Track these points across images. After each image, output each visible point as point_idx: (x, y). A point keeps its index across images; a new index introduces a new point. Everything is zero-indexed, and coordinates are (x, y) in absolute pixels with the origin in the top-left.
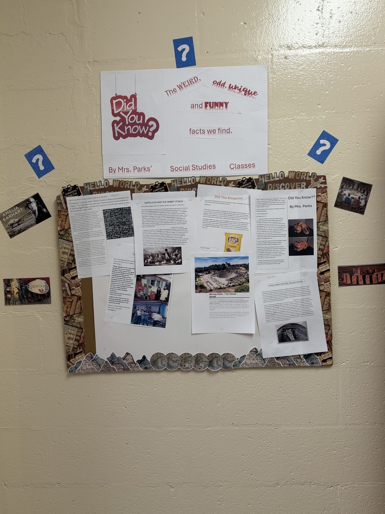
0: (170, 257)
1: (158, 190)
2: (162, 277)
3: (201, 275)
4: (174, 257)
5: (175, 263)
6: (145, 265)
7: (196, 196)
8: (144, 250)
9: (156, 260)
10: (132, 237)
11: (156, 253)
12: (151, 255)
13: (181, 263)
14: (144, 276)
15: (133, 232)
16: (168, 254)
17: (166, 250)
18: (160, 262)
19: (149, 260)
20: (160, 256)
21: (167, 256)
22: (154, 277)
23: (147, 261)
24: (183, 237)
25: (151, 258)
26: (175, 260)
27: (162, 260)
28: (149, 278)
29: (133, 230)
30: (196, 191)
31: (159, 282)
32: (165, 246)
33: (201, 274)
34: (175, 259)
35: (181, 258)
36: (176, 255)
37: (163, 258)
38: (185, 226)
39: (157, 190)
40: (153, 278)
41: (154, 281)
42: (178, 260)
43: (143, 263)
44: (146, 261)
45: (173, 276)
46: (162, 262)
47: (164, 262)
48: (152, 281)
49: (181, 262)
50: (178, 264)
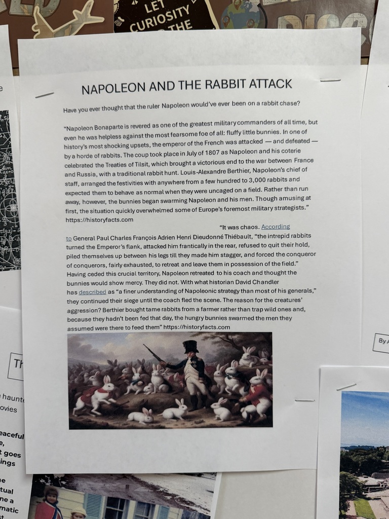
0: (208, 381)
1: (157, 20)
2: (163, 484)
3: (374, 489)
4: (231, 383)
5: (236, 420)
6: (74, 425)
7: (365, 58)
8: (73, 343)
9: (135, 400)
10: (12, 273)
11: (134, 360)
12: (111, 373)
13: (266, 420)
14: (69, 481)
15: (17, 244)
16: (199, 366)
17: (190, 346)
18: (156, 408)
19: (98, 397)
20: (155, 380)
21: (191, 375)
22: (121, 485)
23: (88, 401)
24: (285, 282)
25: (109, 386)
26: (234, 403)
27: (163, 398)
28: (98, 485)
29: (17, 233)
30: (367, 33)
31: (150, 507)
32: (185, 325)
33: (372, 481)
34: (236, 394)
35: (267, 390)
36: (243, 377)
37: (174, 390)
38: (296, 222)
39: (149, 22)
40: (116, 489)
41: (123, 503)
42: (253, 401)
43: (63, 415)
44: (80, 404)
45: (223, 486)
46: (168, 413)
47: (180, 411)
48: (111, 501)
49: (269, 411)
50: (254, 421)
